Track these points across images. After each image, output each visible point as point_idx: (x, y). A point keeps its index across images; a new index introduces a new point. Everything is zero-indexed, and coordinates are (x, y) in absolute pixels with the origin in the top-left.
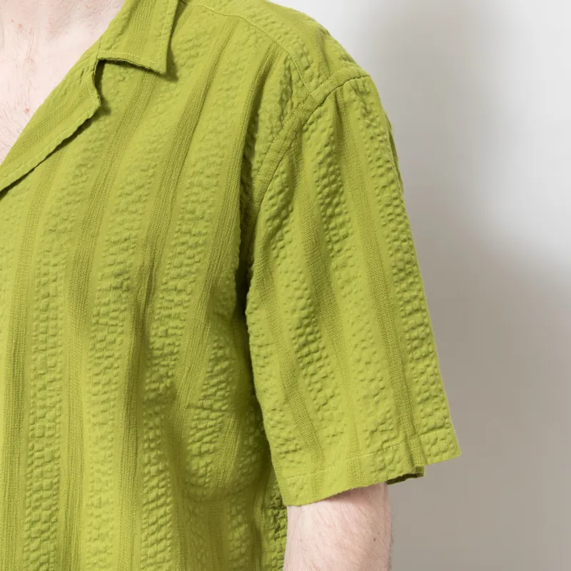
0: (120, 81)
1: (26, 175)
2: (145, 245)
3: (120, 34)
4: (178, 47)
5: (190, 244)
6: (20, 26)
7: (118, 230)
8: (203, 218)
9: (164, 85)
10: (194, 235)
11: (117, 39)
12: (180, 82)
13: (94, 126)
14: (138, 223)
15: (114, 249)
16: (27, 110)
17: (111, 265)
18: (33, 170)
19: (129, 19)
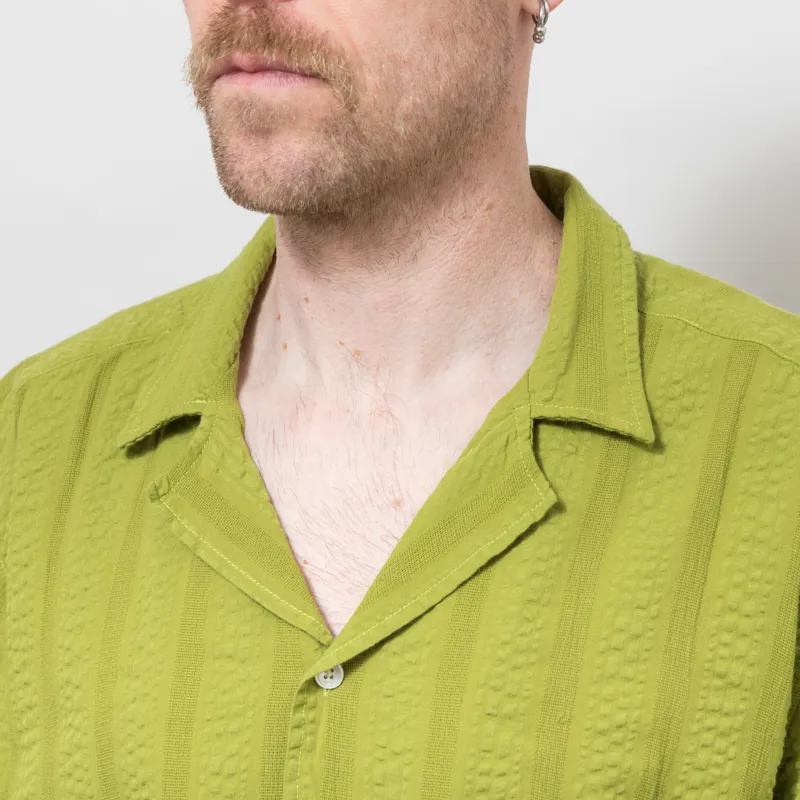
0: (570, 454)
1: (420, 617)
2: (651, 735)
3: (562, 375)
4: (660, 393)
5: (721, 730)
6: (357, 352)
7: (605, 709)
8: (739, 685)
9: (644, 458)
10: (727, 714)
11: (560, 382)
12: (670, 451)
13: (540, 531)
14: (640, 697)
15: (600, 743)
16: (398, 504)
17: (596, 771)
18: (432, 608)
19: (572, 348)
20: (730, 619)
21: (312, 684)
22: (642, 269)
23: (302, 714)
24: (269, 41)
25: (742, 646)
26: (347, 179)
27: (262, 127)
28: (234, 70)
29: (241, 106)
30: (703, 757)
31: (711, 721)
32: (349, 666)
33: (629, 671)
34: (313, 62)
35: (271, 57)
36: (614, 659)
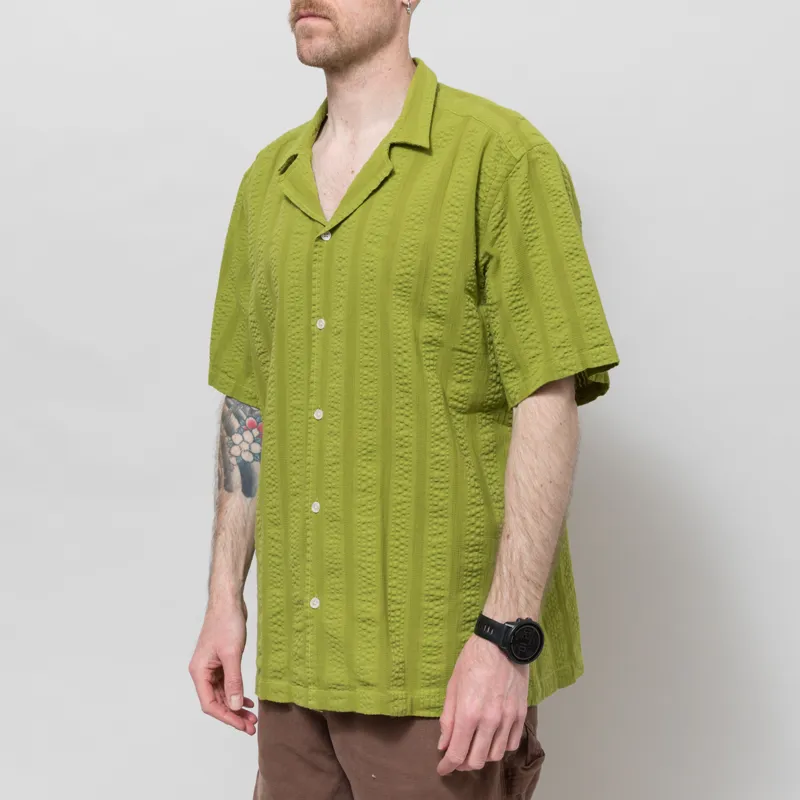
0: (404, 157)
1: (352, 213)
4: (436, 136)
11: (400, 131)
16: (353, 172)
18: (356, 210)
20: (452, 209)
21: (320, 238)
22: (438, 88)
23: (316, 250)
24: (311, 6)
25: (456, 217)
26: (336, 53)
27: (309, 35)
28: (302, 17)
29: (302, 28)
30: (443, 256)
31: (446, 243)
32: (333, 231)
33: (416, 227)
34: (325, 13)
35: (311, 11)
36: (412, 223)
